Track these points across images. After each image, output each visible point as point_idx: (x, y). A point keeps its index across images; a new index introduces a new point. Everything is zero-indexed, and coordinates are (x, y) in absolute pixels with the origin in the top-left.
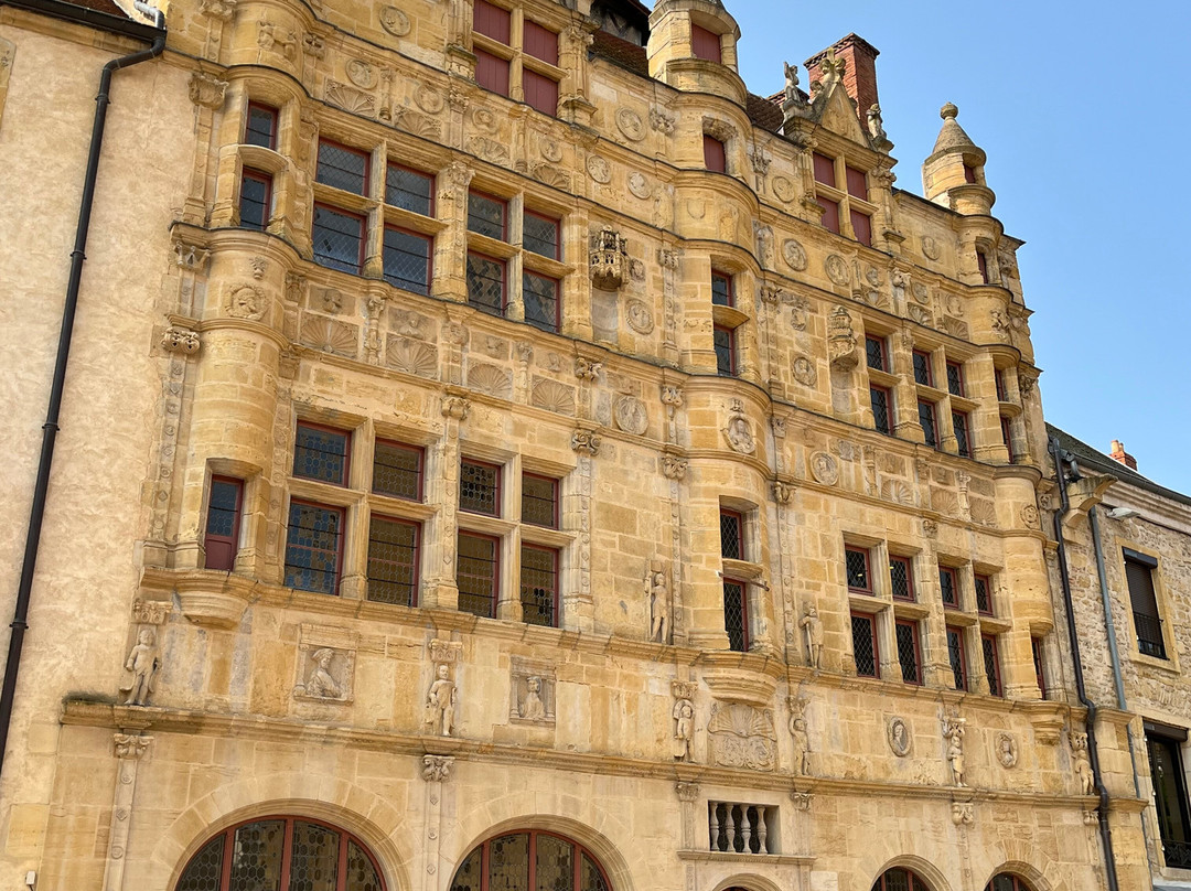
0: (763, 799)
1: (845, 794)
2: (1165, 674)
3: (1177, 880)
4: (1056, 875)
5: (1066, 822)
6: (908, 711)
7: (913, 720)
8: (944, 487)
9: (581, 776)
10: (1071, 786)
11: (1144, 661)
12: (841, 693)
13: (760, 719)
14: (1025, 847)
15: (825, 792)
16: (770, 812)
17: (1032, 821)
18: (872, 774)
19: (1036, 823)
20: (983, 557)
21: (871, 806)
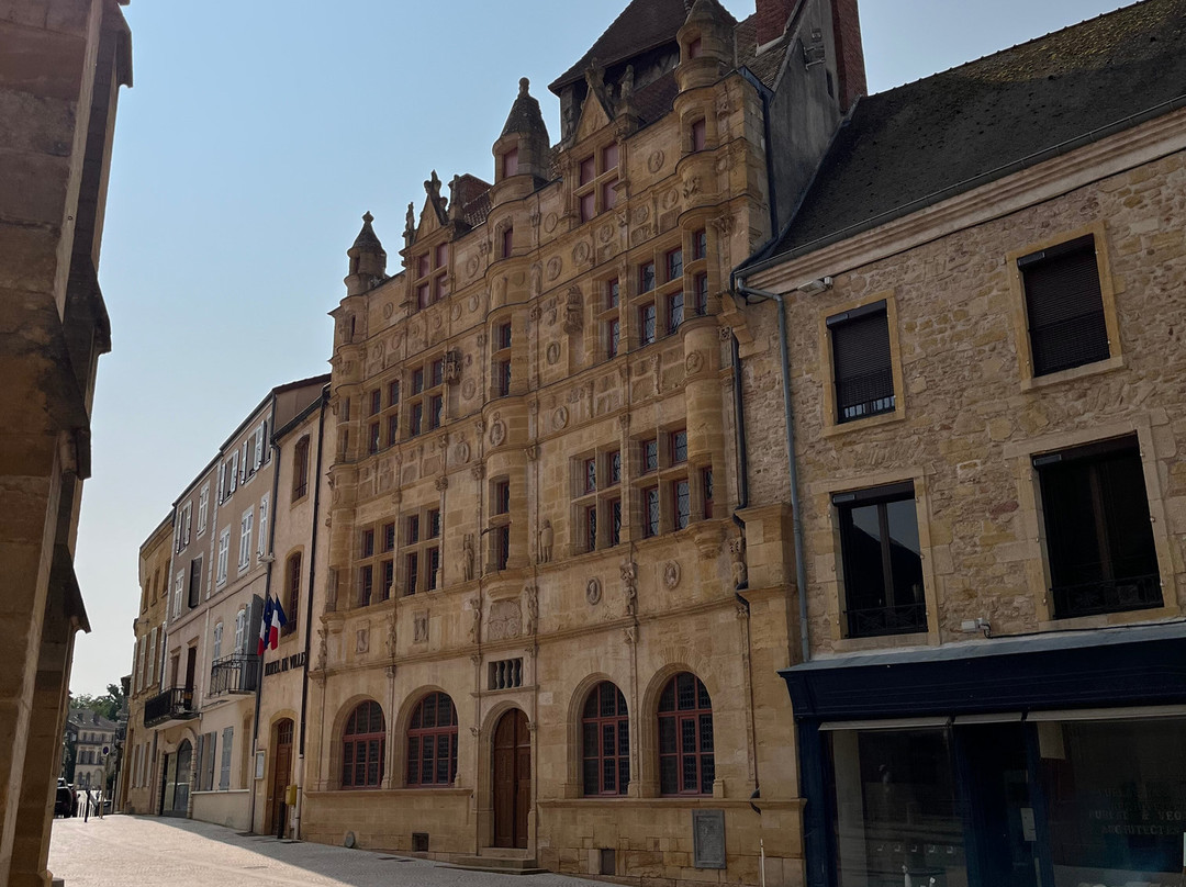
0: (514, 655)
1: (557, 641)
2: (880, 430)
3: (858, 650)
4: (707, 669)
5: (721, 621)
6: (601, 570)
7: (603, 575)
8: (643, 377)
9: (438, 663)
10: (729, 589)
11: (841, 431)
12: (560, 574)
13: (514, 607)
14: (683, 650)
15: (546, 643)
16: (518, 662)
17: (690, 626)
18: (575, 623)
19: (694, 628)
20: (669, 419)
21: (574, 645)
